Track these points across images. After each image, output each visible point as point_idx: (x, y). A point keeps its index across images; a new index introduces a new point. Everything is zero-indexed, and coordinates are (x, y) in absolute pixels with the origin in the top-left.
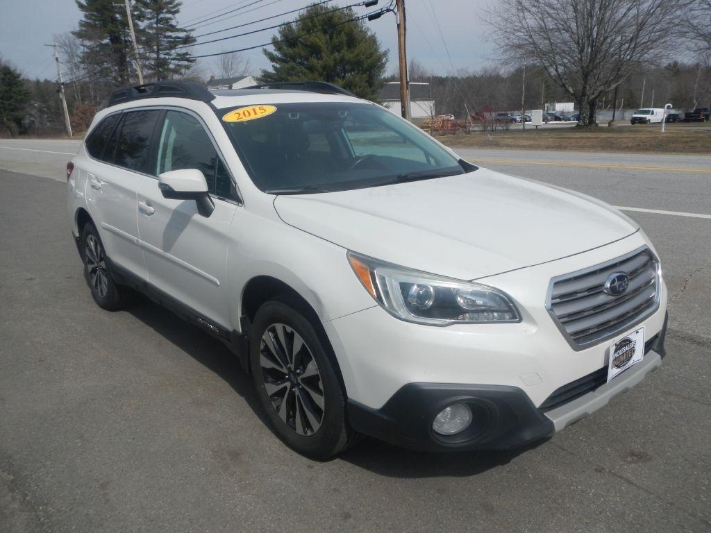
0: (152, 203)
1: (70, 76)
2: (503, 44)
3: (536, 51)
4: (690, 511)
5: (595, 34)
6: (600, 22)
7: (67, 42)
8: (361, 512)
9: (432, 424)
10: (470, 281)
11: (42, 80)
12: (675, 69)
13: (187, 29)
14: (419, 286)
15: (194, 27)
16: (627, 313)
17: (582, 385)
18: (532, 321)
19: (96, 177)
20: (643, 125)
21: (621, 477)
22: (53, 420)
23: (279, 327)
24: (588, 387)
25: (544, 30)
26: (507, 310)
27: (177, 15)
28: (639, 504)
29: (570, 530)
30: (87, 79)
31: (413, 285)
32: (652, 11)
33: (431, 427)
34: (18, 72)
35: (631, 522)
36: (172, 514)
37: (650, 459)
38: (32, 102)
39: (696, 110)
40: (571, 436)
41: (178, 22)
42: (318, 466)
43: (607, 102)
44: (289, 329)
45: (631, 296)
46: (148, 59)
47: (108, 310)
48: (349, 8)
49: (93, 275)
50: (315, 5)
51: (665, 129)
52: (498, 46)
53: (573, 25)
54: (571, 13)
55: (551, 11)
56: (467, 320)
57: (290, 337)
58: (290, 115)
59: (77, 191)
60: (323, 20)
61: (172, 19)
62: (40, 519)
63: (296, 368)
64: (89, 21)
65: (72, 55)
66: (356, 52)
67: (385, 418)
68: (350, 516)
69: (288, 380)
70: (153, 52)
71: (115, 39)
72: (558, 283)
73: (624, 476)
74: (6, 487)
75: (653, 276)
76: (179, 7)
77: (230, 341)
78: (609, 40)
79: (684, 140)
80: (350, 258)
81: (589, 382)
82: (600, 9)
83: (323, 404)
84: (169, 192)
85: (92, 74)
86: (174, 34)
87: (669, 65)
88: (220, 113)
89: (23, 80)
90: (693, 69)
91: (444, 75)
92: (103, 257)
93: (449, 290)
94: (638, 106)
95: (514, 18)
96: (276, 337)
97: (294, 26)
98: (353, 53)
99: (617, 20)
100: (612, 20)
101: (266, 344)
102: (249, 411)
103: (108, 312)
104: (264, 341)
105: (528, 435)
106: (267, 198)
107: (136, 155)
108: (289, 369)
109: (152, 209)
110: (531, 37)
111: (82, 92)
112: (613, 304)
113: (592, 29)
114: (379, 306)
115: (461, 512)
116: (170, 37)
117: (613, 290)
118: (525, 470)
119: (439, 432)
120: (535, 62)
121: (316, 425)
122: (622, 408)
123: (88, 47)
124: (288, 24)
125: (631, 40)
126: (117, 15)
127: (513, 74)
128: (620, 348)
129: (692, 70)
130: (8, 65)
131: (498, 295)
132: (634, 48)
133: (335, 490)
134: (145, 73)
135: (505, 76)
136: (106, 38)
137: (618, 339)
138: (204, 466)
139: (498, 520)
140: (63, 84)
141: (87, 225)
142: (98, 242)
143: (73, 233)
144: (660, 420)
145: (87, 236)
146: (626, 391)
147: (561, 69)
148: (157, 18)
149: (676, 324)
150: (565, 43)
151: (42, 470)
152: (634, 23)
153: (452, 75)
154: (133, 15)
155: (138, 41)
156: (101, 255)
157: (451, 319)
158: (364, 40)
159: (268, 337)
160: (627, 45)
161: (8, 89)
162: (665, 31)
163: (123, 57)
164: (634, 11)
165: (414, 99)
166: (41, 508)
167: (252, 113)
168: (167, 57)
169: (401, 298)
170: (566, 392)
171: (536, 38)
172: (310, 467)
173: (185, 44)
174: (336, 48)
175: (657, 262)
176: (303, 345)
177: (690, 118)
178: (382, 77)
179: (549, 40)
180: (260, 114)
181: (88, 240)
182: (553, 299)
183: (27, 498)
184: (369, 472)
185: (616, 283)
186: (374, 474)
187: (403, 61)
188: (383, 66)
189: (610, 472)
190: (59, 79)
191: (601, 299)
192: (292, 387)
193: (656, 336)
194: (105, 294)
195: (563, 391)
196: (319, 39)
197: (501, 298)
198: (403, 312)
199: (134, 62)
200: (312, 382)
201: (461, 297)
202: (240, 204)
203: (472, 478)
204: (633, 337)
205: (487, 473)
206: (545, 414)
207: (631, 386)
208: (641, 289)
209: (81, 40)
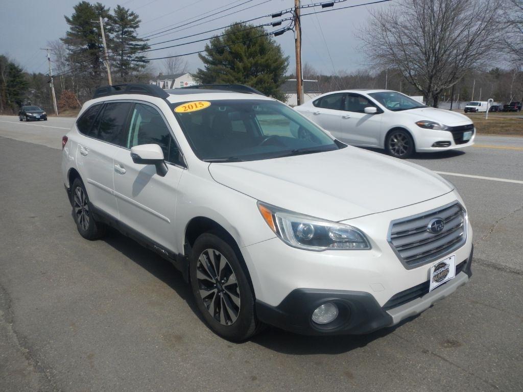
0: (124, 166)
1: (58, 71)
2: (371, 54)
3: (395, 59)
4: (484, 379)
5: (437, 48)
6: (441, 39)
7: (57, 47)
8: (263, 376)
9: (311, 316)
10: (338, 222)
11: (37, 73)
12: (497, 73)
13: (143, 39)
14: (304, 224)
15: (148, 38)
16: (443, 245)
17: (413, 293)
18: (378, 249)
19: (84, 148)
20: (473, 113)
21: (439, 357)
22: (54, 313)
23: (210, 251)
24: (417, 295)
25: (401, 44)
26: (361, 241)
27: (137, 29)
28: (451, 374)
29: (404, 390)
30: (70, 73)
31: (300, 224)
32: (479, 32)
33: (311, 318)
34: (20, 68)
35: (444, 385)
36: (136, 376)
37: (460, 345)
38: (30, 89)
39: (512, 103)
40: (407, 329)
41: (137, 34)
42: (235, 346)
43: (447, 96)
44: (217, 253)
45: (446, 234)
46: (115, 60)
47: (88, 239)
48: (261, 26)
49: (79, 215)
50: (237, 24)
51: (488, 117)
52: (367, 56)
53: (422, 42)
54: (421, 33)
55: (406, 31)
56: (336, 248)
57: (218, 258)
58: (220, 108)
59: (69, 156)
60: (243, 35)
61: (133, 32)
62: (47, 378)
63: (222, 279)
64: (73, 32)
65: (60, 56)
66: (266, 58)
67: (281, 312)
68: (256, 379)
69: (216, 287)
70: (119, 55)
71: (92, 46)
72: (396, 224)
73: (442, 356)
74: (24, 356)
75: (462, 221)
76: (139, 23)
77: (175, 260)
78: (448, 53)
79: (501, 125)
80: (260, 206)
81: (417, 291)
82: (441, 31)
83: (240, 304)
84: (137, 159)
85: (74, 69)
86: (134, 43)
87: (493, 70)
88: (173, 106)
89: (24, 73)
90: (509, 73)
91: (329, 75)
92: (87, 202)
93: (323, 228)
94: (470, 100)
95: (379, 36)
96: (208, 258)
97: (221, 39)
98: (263, 58)
99: (453, 38)
100: (449, 38)
101: (201, 263)
102: (188, 309)
103: (88, 241)
104: (200, 261)
105: (375, 325)
106: (204, 165)
107: (109, 131)
108: (217, 280)
109: (124, 170)
110: (391, 49)
111: (66, 83)
112: (434, 239)
113: (435, 46)
114: (278, 238)
115: (330, 377)
116: (131, 44)
117: (433, 230)
118: (375, 351)
119: (316, 322)
120: (395, 67)
121: (234, 318)
122: (443, 311)
123: (72, 50)
124: (217, 37)
125: (464, 53)
126: (95, 29)
127: (379, 75)
128: (438, 269)
129: (508, 75)
130: (13, 62)
131: (356, 232)
132: (466, 58)
133: (246, 362)
134: (112, 70)
135: (373, 77)
136: (85, 44)
137: (437, 262)
138: (157, 345)
139: (355, 382)
140: (52, 77)
141: (76, 180)
142: (84, 191)
143: (65, 186)
144: (468, 320)
145: (76, 187)
146: (443, 298)
147: (413, 73)
148: (123, 30)
149: (484, 255)
150: (416, 54)
151: (48, 345)
152: (466, 41)
153: (334, 75)
154: (105, 29)
155: (109, 47)
156: (85, 201)
157: (325, 246)
158: (271, 50)
159: (202, 258)
160: (461, 56)
161: (12, 79)
162: (488, 47)
163: (97, 58)
164: (466, 33)
165: (306, 92)
166: (48, 370)
167: (194, 107)
168: (128, 58)
169: (292, 232)
170: (401, 297)
171: (395, 50)
172: (229, 347)
173: (142, 50)
174: (252, 55)
175: (465, 212)
176: (227, 264)
177: (507, 109)
178: (284, 76)
179: (404, 51)
180: (200, 108)
181: (76, 190)
182: (392, 235)
183: (39, 364)
184: (270, 350)
185: (436, 226)
186: (272, 351)
187: (299, 65)
188: (284, 68)
189: (432, 353)
190: (50, 73)
191: (425, 235)
192: (219, 292)
193: (465, 262)
194: (87, 228)
195: (399, 296)
196: (241, 48)
197: (359, 234)
198: (294, 242)
199: (104, 62)
200: (232, 288)
201: (332, 232)
202: (185, 168)
203: (339, 355)
204: (447, 262)
205: (349, 353)
206: (387, 311)
207: (446, 295)
208: (454, 230)
209: (67, 45)
